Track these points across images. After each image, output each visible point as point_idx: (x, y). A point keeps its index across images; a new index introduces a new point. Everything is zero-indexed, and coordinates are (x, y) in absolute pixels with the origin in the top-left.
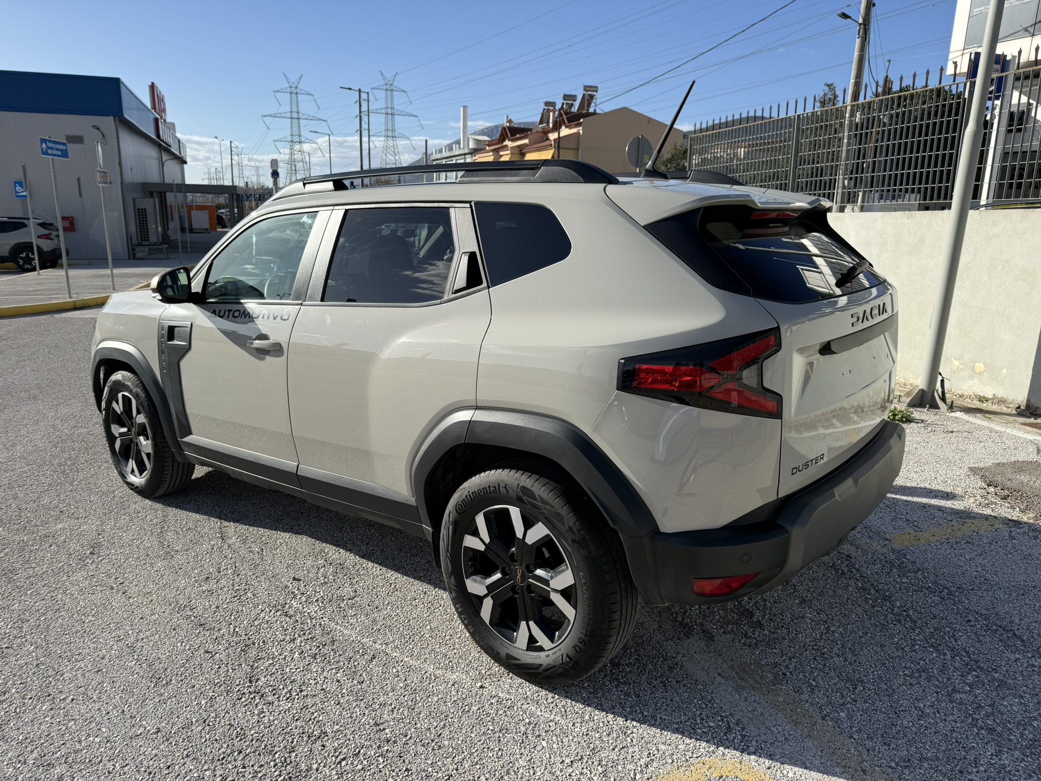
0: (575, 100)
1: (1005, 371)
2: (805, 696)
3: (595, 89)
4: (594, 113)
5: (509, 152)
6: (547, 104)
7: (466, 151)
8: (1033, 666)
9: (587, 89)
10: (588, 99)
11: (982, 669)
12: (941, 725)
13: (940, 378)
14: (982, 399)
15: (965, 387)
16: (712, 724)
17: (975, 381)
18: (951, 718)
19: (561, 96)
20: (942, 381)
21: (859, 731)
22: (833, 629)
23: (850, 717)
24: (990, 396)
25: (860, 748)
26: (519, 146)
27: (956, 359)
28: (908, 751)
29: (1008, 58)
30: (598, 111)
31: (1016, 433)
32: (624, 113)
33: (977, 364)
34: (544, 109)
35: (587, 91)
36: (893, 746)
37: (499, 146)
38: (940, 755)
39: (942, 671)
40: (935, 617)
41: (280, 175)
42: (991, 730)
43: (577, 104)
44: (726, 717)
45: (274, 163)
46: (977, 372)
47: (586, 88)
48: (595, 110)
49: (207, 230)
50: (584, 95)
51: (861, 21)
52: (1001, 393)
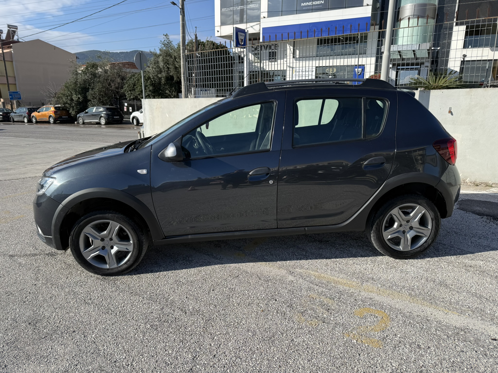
3: (16, 27)
4: (18, 42)
10: (12, 33)
29: (246, 31)
32: (38, 43)
47: (9, 26)
50: (9, 30)
51: (180, 7)
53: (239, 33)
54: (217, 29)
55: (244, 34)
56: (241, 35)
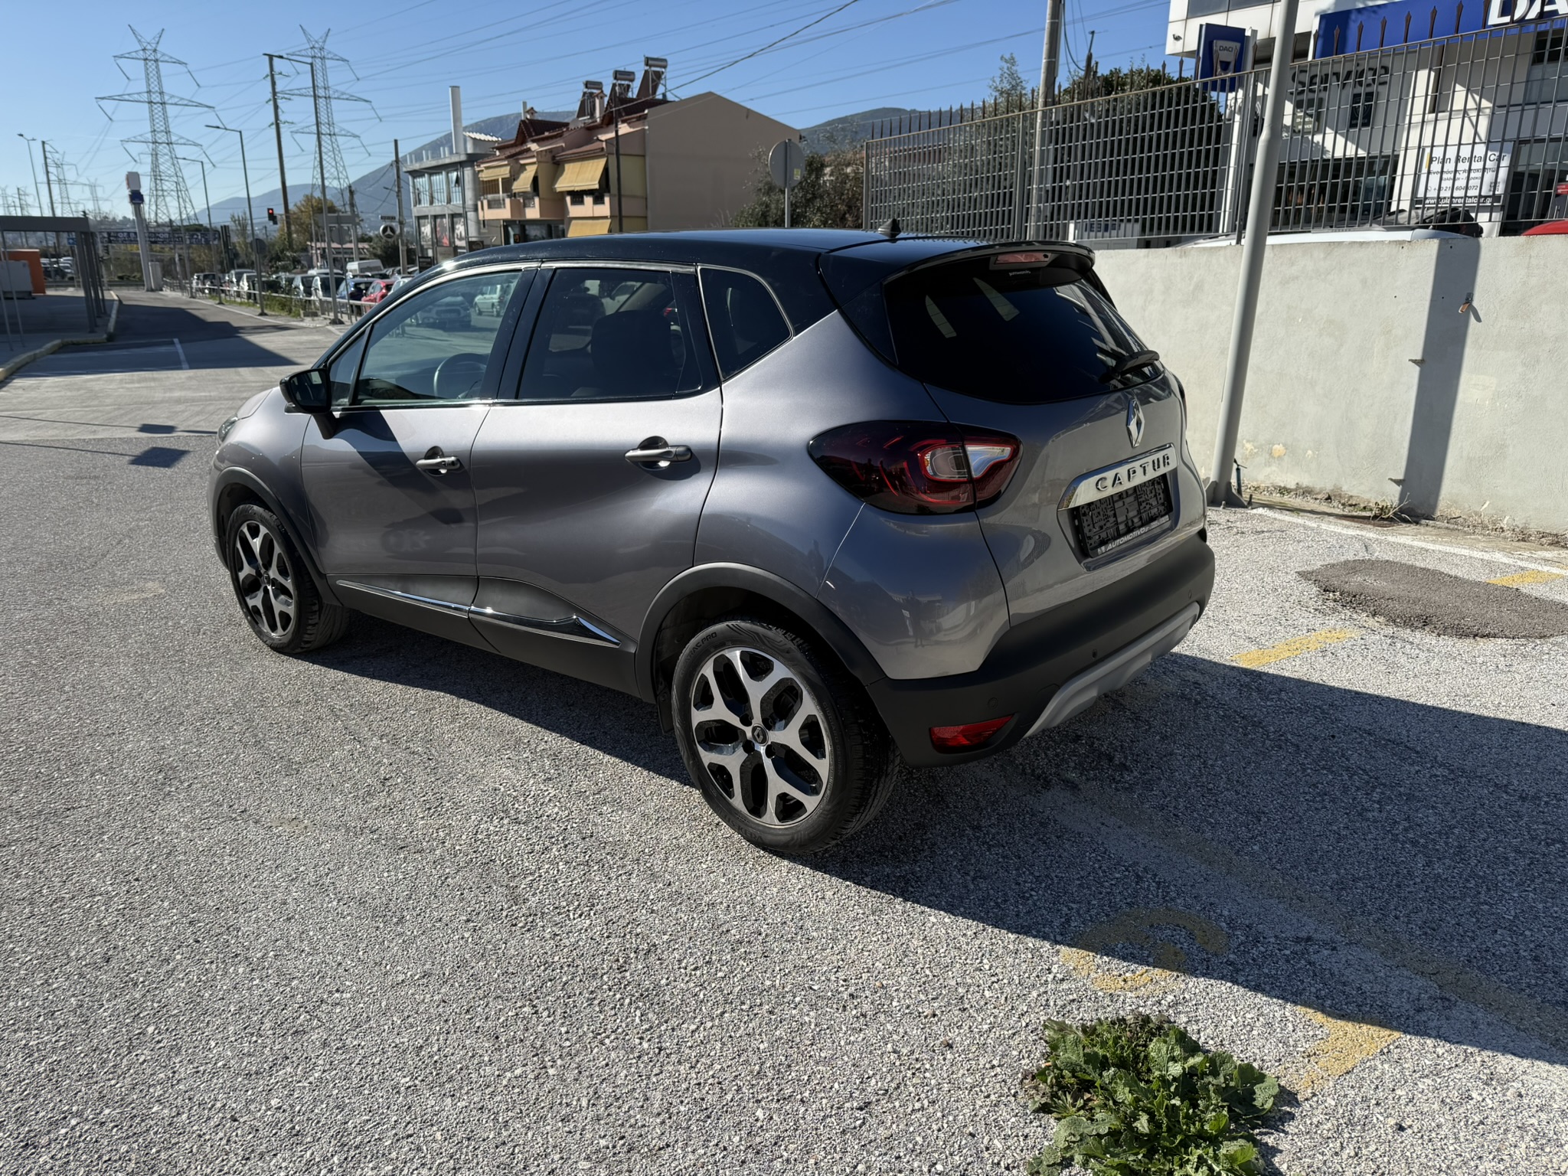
0: (632, 80)
1: (1310, 452)
2: (1208, 835)
3: (663, 63)
4: (664, 101)
5: (534, 160)
6: (587, 84)
7: (463, 158)
8: (1436, 776)
9: (650, 62)
10: (653, 79)
11: (1384, 785)
12: (1362, 844)
13: (1235, 466)
14: (1283, 491)
15: (1261, 477)
16: (1117, 875)
17: (1274, 468)
18: (1370, 836)
19: (611, 73)
20: (1238, 470)
21: (1280, 861)
22: (1210, 762)
23: (1264, 849)
24: (1292, 486)
25: (1288, 878)
26: (550, 151)
27: (1248, 441)
28: (1338, 874)
29: (1248, 33)
30: (670, 97)
31: (1332, 528)
32: (710, 102)
33: (1276, 446)
34: (585, 94)
35: (651, 66)
36: (1320, 871)
37: (518, 150)
38: (1373, 873)
39: (1345, 790)
40: (1316, 739)
41: (146, 199)
42: (1414, 843)
43: (636, 86)
44: (1130, 866)
45: (133, 179)
46: (1276, 455)
47: (648, 61)
48: (664, 95)
49: (30, 293)
50: (646, 72)
52: (1306, 481)
53: (1218, 44)
54: (1174, 29)
55: (1236, 45)
56: (1226, 49)
